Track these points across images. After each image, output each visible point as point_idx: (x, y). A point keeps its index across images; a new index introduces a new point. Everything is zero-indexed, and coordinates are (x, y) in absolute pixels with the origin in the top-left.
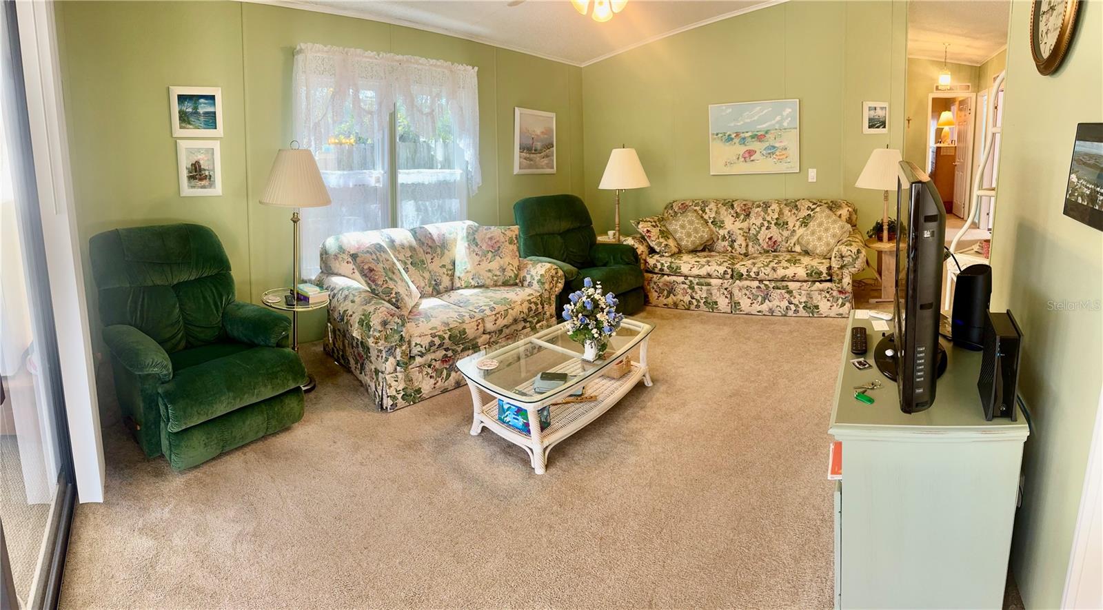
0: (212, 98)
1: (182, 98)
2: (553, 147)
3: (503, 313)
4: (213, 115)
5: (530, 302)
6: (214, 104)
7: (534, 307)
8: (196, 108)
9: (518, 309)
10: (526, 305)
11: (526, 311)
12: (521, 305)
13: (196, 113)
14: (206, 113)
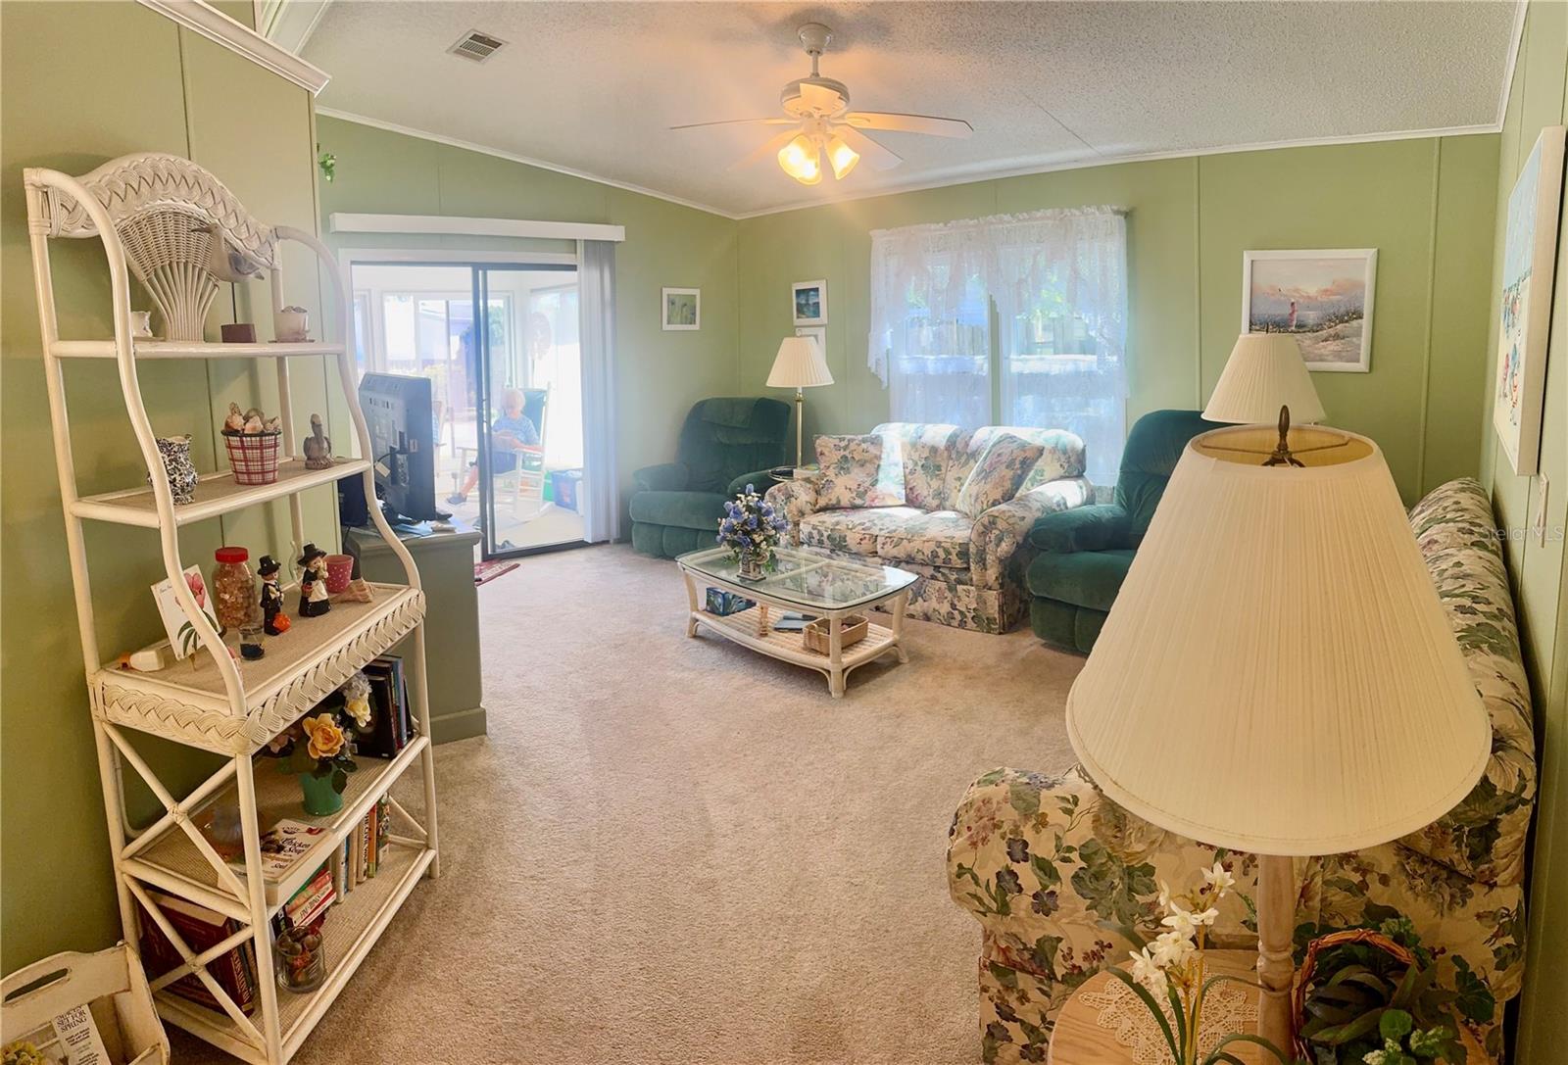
0: (817, 290)
1: (799, 292)
2: (1360, 317)
3: (895, 540)
4: (817, 304)
5: (939, 544)
6: (818, 295)
7: (942, 555)
8: (807, 300)
9: (917, 544)
10: (932, 546)
11: (927, 552)
12: (924, 541)
13: (807, 304)
14: (814, 303)
